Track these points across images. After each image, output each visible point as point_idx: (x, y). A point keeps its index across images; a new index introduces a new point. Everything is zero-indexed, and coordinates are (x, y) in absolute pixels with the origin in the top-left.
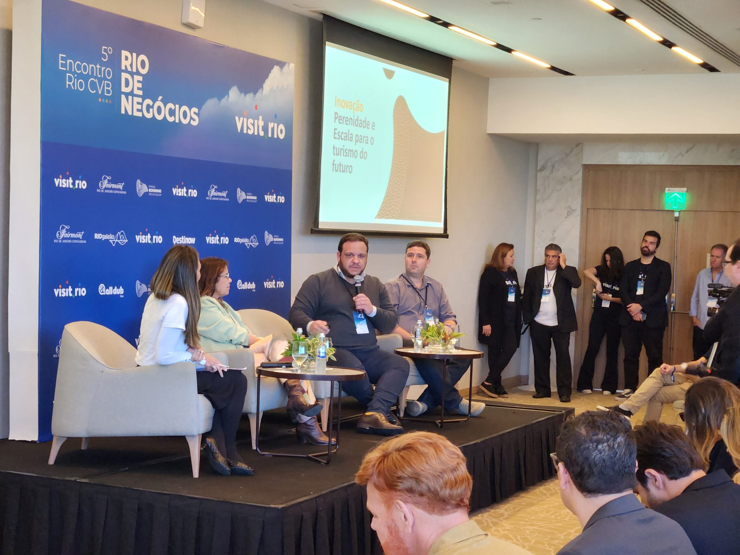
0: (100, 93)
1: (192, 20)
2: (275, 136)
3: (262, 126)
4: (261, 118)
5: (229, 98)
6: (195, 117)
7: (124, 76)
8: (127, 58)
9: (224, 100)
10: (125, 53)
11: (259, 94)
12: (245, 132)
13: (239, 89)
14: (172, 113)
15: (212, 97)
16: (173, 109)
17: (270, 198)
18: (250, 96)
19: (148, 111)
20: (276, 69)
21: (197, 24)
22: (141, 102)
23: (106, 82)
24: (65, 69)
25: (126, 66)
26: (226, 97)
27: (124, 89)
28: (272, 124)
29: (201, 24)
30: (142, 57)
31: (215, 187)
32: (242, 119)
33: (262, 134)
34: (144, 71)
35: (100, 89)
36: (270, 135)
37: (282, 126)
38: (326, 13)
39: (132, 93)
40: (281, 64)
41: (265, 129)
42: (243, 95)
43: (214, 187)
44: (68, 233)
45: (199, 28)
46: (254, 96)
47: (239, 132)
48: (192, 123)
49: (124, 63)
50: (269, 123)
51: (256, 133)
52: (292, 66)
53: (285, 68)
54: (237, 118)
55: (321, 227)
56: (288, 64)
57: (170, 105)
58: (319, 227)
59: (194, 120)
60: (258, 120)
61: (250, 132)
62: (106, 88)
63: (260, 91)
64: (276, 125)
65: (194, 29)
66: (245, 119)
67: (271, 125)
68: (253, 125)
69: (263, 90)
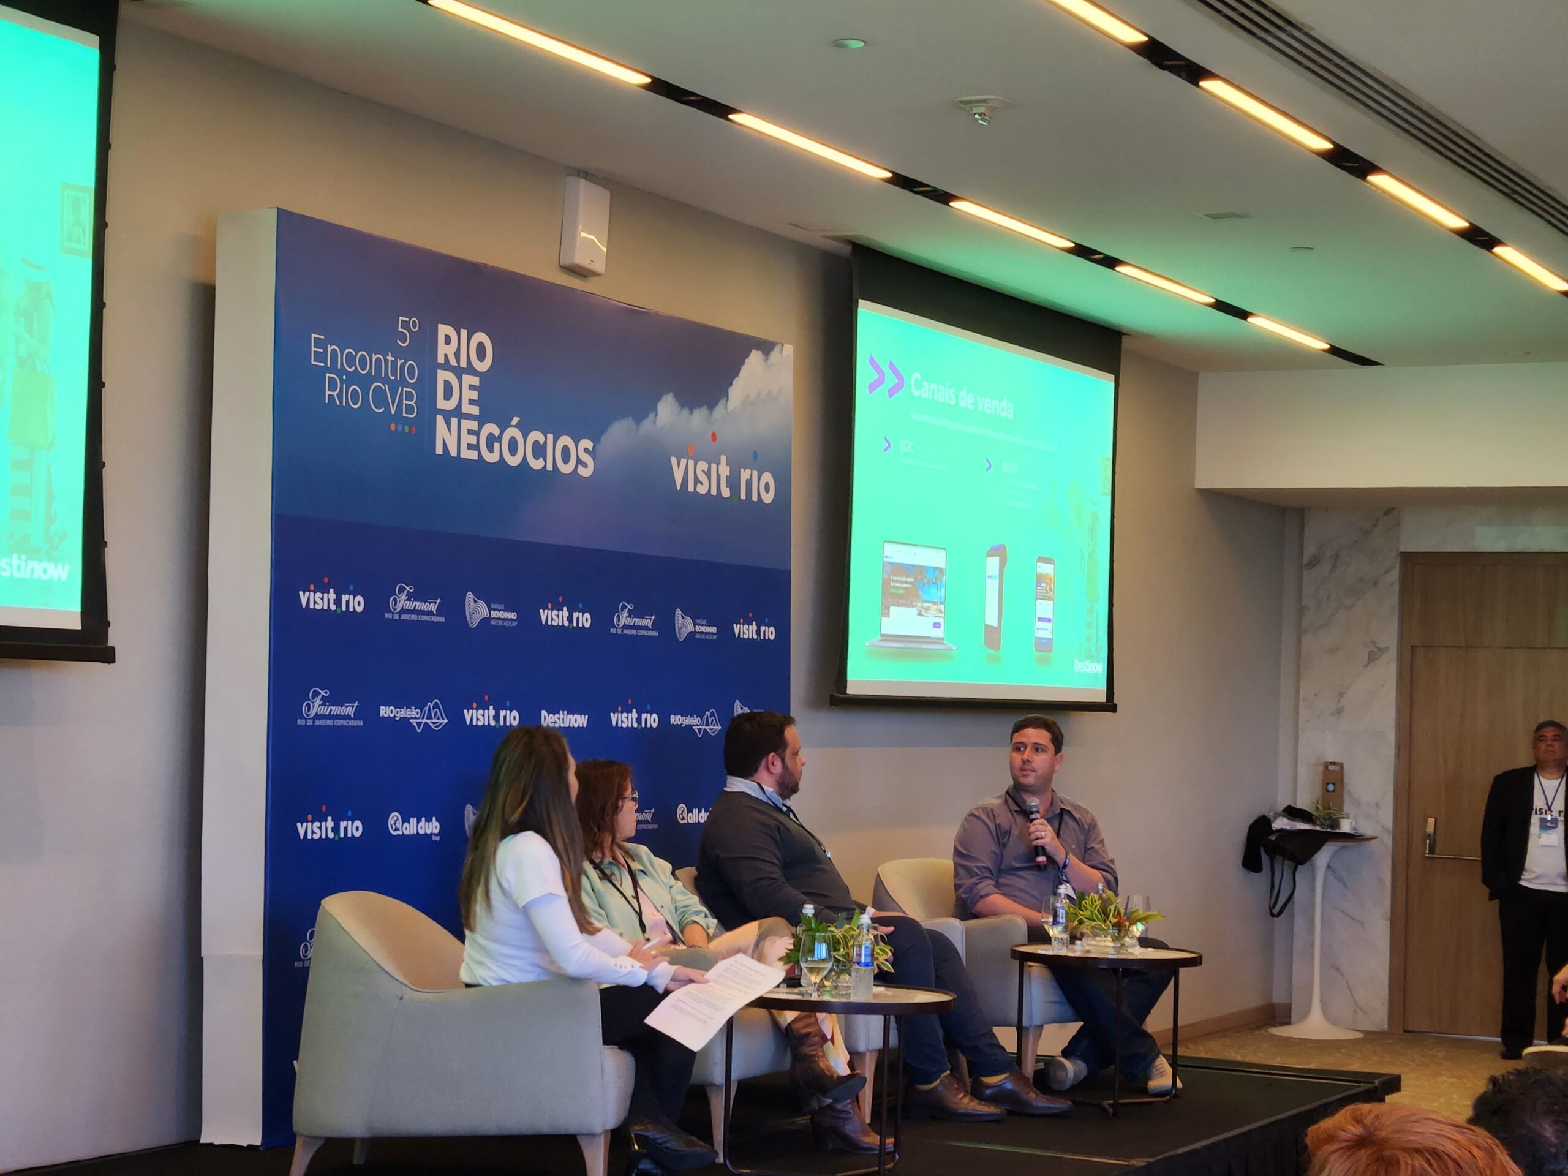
0: (393, 412)
1: (580, 259)
2: (755, 498)
3: (727, 476)
4: (723, 458)
5: (657, 418)
6: (587, 459)
7: (443, 376)
8: (448, 340)
9: (647, 424)
10: (444, 330)
11: (719, 410)
12: (691, 488)
13: (678, 400)
14: (539, 450)
15: (623, 416)
16: (542, 443)
17: (745, 631)
18: (700, 414)
19: (491, 449)
20: (755, 356)
21: (591, 267)
22: (476, 428)
23: (405, 389)
24: (323, 365)
25: (446, 356)
26: (652, 416)
27: (442, 404)
28: (748, 471)
29: (599, 266)
30: (480, 337)
31: (629, 606)
32: (683, 461)
33: (726, 492)
34: (483, 366)
35: (393, 406)
36: (743, 496)
37: (767, 477)
38: (857, 241)
39: (457, 412)
40: (766, 347)
41: (733, 482)
42: (686, 411)
43: (627, 607)
44: (325, 705)
45: (595, 274)
46: (708, 412)
47: (678, 489)
48: (581, 471)
49: (444, 351)
50: (742, 470)
51: (714, 492)
52: (789, 350)
53: (775, 355)
54: (674, 460)
55: (851, 690)
56: (780, 345)
57: (536, 436)
58: (848, 692)
59: (585, 465)
60: (718, 464)
61: (702, 490)
62: (405, 402)
63: (721, 403)
64: (755, 473)
65: (585, 277)
66: (691, 463)
67: (745, 475)
68: (708, 474)
69: (728, 400)
